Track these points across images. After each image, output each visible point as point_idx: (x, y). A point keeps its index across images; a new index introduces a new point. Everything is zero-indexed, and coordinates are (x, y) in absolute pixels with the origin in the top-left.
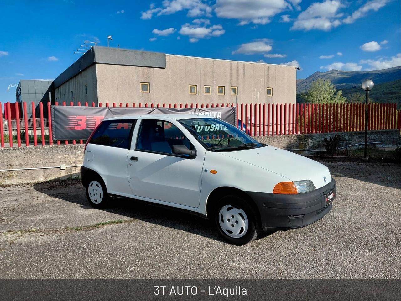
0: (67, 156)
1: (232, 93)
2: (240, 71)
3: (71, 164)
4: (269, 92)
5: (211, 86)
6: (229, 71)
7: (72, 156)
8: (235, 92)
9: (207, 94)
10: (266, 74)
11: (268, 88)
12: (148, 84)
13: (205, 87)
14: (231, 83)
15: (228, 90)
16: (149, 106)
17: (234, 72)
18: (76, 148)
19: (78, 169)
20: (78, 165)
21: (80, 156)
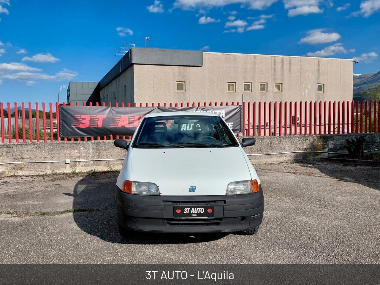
0: (72, 151)
1: (276, 90)
2: (285, 67)
4: (320, 88)
5: (251, 83)
6: (273, 67)
7: (76, 152)
8: (279, 89)
9: (247, 92)
10: (316, 68)
11: (318, 84)
14: (275, 80)
15: (272, 88)
17: (279, 67)
18: (80, 145)
19: (81, 163)
20: (82, 160)
21: (84, 152)
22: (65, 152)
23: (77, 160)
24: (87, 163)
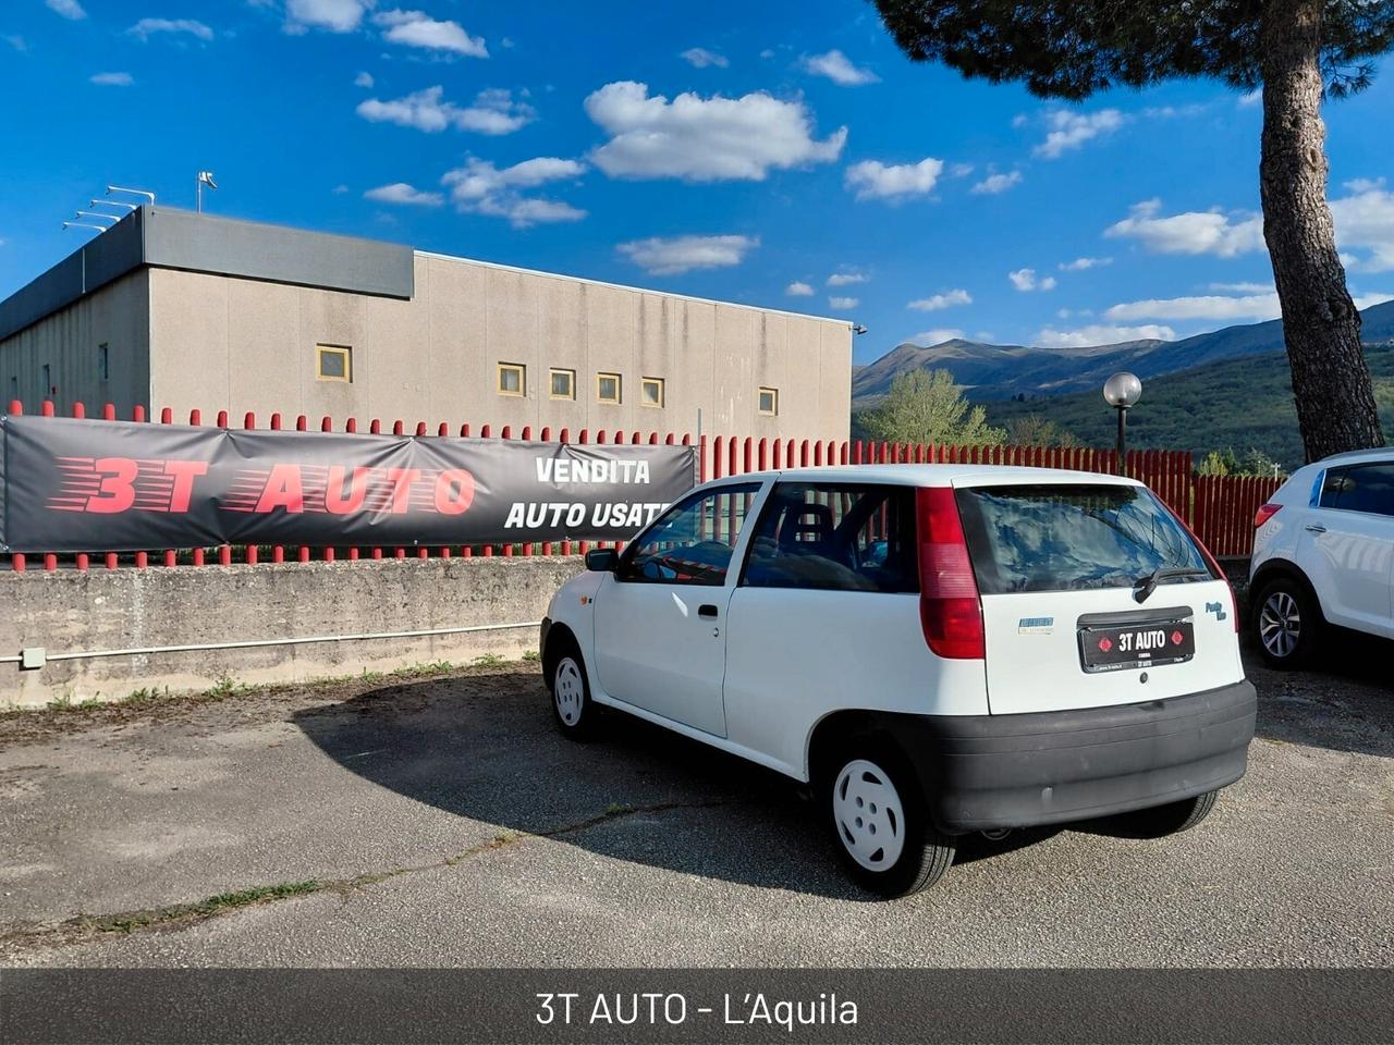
1: (646, 399)
2: (671, 328)
3: (69, 646)
4: (767, 401)
5: (574, 371)
6: (636, 325)
8: (654, 396)
9: (561, 398)
10: (757, 342)
11: (762, 388)
12: (346, 351)
13: (553, 374)
14: (642, 366)
15: (633, 388)
16: (386, 427)
17: (653, 327)
18: (90, 584)
19: (95, 664)
20: (98, 649)
21: (107, 616)
22: (21, 618)
23: (76, 652)
24: (123, 664)
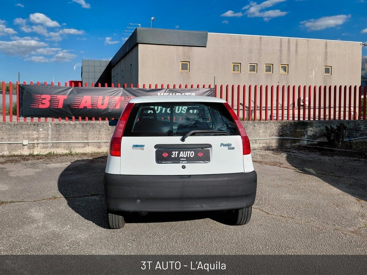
0: (30, 132)
1: (282, 71)
2: (291, 48)
3: (34, 140)
4: (327, 71)
6: (279, 48)
7: (34, 133)
8: (285, 70)
9: (252, 72)
10: (323, 51)
11: (325, 66)
12: (188, 63)
14: (281, 61)
17: (285, 48)
18: (39, 126)
19: (40, 145)
20: (40, 141)
21: (43, 133)
22: (23, 133)
23: (36, 142)
24: (46, 145)
